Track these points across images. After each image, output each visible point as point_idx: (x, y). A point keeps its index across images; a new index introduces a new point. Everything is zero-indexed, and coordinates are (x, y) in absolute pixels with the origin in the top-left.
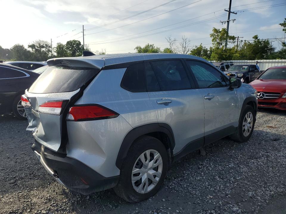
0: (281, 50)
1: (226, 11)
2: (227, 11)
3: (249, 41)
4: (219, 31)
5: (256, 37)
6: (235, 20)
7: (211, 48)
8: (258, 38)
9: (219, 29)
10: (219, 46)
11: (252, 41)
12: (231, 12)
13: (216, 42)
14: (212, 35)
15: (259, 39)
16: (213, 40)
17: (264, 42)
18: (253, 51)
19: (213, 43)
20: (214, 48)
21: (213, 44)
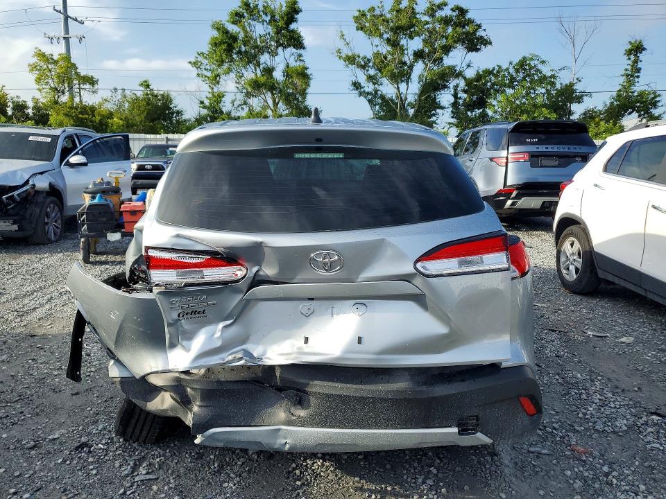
0: (198, 116)
1: (57, 11)
2: (60, 12)
3: (136, 92)
4: (52, 59)
5: (146, 85)
6: (84, 37)
7: (36, 101)
8: (151, 87)
9: (52, 55)
10: (56, 97)
11: (140, 92)
12: (70, 17)
13: (48, 86)
14: (33, 68)
15: (153, 90)
16: (38, 80)
17: (162, 95)
18: (148, 114)
19: (37, 87)
20: (43, 100)
21: (39, 89)
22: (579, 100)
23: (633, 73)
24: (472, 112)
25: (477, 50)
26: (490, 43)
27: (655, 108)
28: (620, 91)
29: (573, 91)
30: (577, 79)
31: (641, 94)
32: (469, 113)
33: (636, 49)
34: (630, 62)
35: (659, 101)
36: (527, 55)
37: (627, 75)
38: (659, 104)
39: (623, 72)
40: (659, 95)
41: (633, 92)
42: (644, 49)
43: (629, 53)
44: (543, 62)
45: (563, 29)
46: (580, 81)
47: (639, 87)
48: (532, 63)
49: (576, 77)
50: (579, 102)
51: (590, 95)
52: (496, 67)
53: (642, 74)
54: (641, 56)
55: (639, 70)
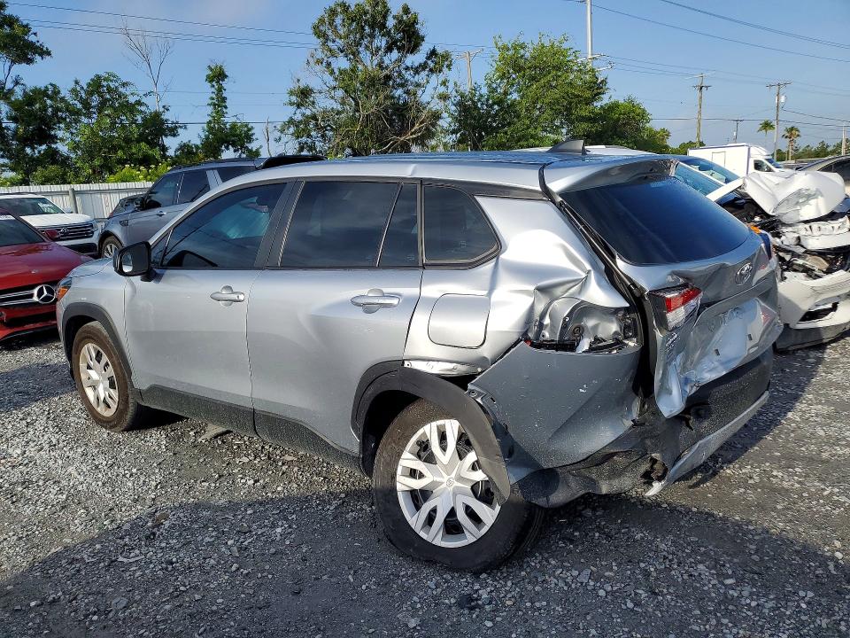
22: (173, 132)
23: (220, 103)
24: (33, 149)
25: (30, 61)
26: (49, 53)
27: (250, 142)
28: (210, 122)
29: (163, 122)
30: (164, 107)
31: (234, 126)
32: (28, 150)
33: (218, 76)
34: (213, 90)
35: (253, 134)
36: (102, 73)
37: (215, 105)
38: (254, 137)
39: (210, 102)
40: (252, 128)
41: (225, 124)
42: (226, 76)
43: (210, 79)
44: (124, 85)
45: (132, 44)
46: (168, 110)
47: (229, 119)
48: (112, 85)
49: (161, 104)
50: (174, 135)
51: (185, 126)
52: (50, 87)
53: (228, 103)
54: (225, 84)
55: (224, 99)
